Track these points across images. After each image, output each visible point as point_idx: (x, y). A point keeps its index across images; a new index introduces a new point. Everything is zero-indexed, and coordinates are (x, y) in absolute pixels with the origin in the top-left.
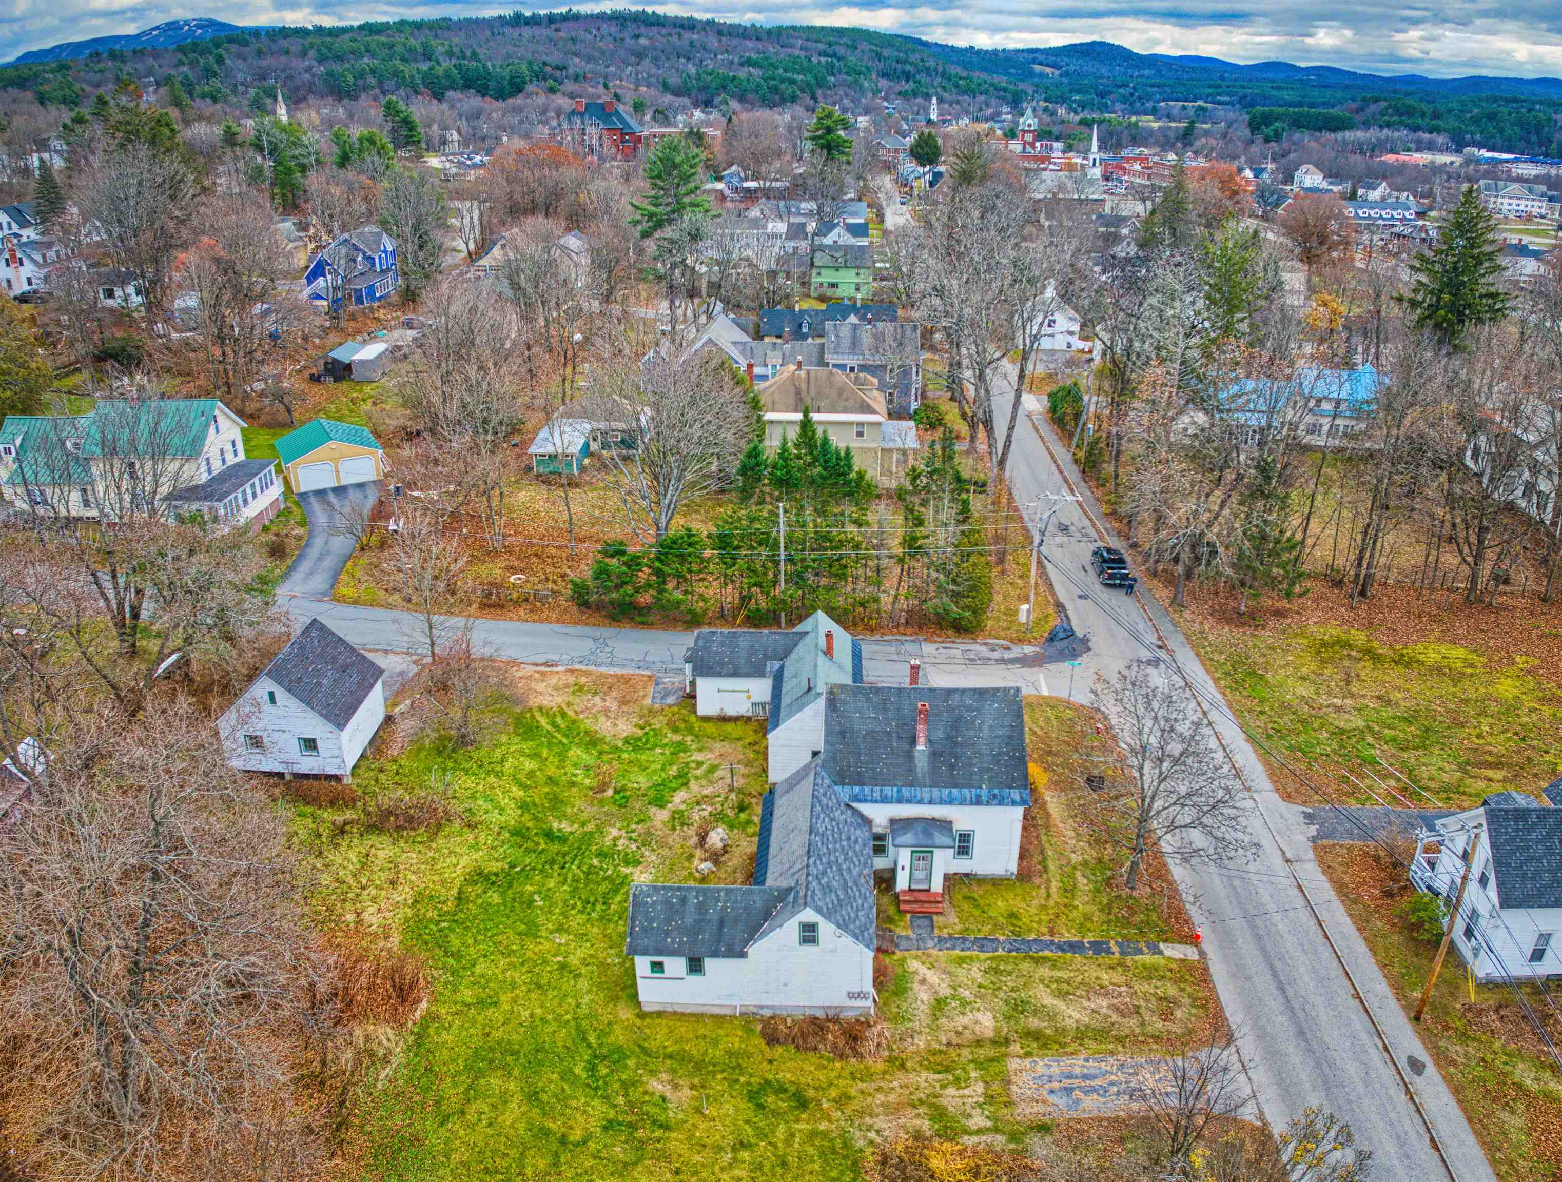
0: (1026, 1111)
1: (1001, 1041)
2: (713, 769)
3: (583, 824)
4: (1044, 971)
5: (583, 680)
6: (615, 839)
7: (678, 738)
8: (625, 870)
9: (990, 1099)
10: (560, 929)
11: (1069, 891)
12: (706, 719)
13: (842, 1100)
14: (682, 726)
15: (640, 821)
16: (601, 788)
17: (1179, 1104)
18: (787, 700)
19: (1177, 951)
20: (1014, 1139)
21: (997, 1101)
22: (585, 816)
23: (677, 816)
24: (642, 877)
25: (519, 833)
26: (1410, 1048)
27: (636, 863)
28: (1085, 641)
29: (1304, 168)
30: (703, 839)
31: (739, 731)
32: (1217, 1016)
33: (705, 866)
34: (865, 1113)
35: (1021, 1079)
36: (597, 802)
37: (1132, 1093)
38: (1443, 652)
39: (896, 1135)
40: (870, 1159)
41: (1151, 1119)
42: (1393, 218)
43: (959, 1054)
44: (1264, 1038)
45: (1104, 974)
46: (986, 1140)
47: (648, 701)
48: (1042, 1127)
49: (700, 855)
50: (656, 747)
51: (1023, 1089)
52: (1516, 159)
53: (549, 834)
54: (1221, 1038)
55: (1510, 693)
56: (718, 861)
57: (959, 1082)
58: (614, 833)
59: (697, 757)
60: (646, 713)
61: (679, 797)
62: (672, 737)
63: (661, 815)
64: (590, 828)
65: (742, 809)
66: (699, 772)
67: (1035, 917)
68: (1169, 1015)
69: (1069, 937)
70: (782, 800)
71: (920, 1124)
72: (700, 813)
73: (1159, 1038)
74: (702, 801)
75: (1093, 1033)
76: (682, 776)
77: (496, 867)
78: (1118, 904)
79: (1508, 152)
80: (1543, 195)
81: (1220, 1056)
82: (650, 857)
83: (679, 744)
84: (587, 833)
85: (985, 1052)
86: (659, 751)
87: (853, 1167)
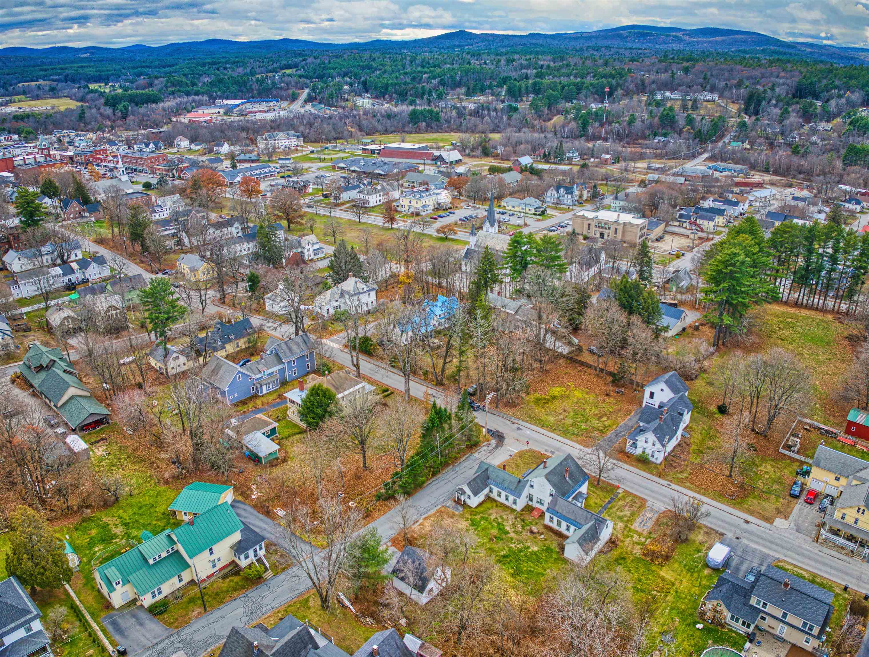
0: (645, 533)
1: (626, 526)
2: (501, 517)
3: (505, 549)
4: (614, 509)
5: (432, 519)
6: (516, 546)
7: (480, 517)
8: (530, 550)
10: (545, 570)
11: (594, 492)
12: (476, 507)
13: (627, 553)
14: (474, 513)
15: (512, 539)
16: (491, 540)
17: (656, 515)
18: (513, 488)
19: (620, 491)
20: (650, 538)
21: (640, 535)
22: (501, 547)
23: (516, 532)
24: (536, 549)
25: (500, 561)
26: (665, 483)
27: (528, 548)
28: (498, 432)
29: (179, 138)
30: (532, 532)
31: (488, 505)
32: (640, 498)
33: (542, 536)
34: (631, 552)
35: (637, 529)
36: (497, 543)
37: (650, 518)
38: (556, 391)
39: (640, 551)
40: (643, 557)
41: (658, 520)
42: (266, 173)
43: (625, 533)
44: (649, 496)
45: (620, 503)
46: (648, 541)
47: (457, 513)
48: (650, 533)
49: (537, 535)
50: (480, 522)
51: (639, 530)
52: (243, 103)
53: (504, 557)
54: (645, 500)
55: (580, 396)
56: (542, 534)
57: (632, 537)
58: (513, 546)
59: (493, 517)
60: (462, 516)
61: (508, 528)
62: (478, 517)
63: (512, 535)
64: (507, 549)
65: (523, 520)
66: (500, 520)
67: (598, 501)
68: (636, 503)
69: (607, 500)
70: (557, 508)
71: (639, 547)
72: (519, 528)
73: (640, 507)
74: (514, 525)
75: (633, 514)
76: (499, 524)
77: (512, 571)
78: (602, 489)
79: (236, 99)
80: (294, 136)
81: (649, 504)
82: (529, 544)
83: (482, 518)
84: (509, 550)
85: (627, 529)
86: (482, 522)
87: (643, 560)
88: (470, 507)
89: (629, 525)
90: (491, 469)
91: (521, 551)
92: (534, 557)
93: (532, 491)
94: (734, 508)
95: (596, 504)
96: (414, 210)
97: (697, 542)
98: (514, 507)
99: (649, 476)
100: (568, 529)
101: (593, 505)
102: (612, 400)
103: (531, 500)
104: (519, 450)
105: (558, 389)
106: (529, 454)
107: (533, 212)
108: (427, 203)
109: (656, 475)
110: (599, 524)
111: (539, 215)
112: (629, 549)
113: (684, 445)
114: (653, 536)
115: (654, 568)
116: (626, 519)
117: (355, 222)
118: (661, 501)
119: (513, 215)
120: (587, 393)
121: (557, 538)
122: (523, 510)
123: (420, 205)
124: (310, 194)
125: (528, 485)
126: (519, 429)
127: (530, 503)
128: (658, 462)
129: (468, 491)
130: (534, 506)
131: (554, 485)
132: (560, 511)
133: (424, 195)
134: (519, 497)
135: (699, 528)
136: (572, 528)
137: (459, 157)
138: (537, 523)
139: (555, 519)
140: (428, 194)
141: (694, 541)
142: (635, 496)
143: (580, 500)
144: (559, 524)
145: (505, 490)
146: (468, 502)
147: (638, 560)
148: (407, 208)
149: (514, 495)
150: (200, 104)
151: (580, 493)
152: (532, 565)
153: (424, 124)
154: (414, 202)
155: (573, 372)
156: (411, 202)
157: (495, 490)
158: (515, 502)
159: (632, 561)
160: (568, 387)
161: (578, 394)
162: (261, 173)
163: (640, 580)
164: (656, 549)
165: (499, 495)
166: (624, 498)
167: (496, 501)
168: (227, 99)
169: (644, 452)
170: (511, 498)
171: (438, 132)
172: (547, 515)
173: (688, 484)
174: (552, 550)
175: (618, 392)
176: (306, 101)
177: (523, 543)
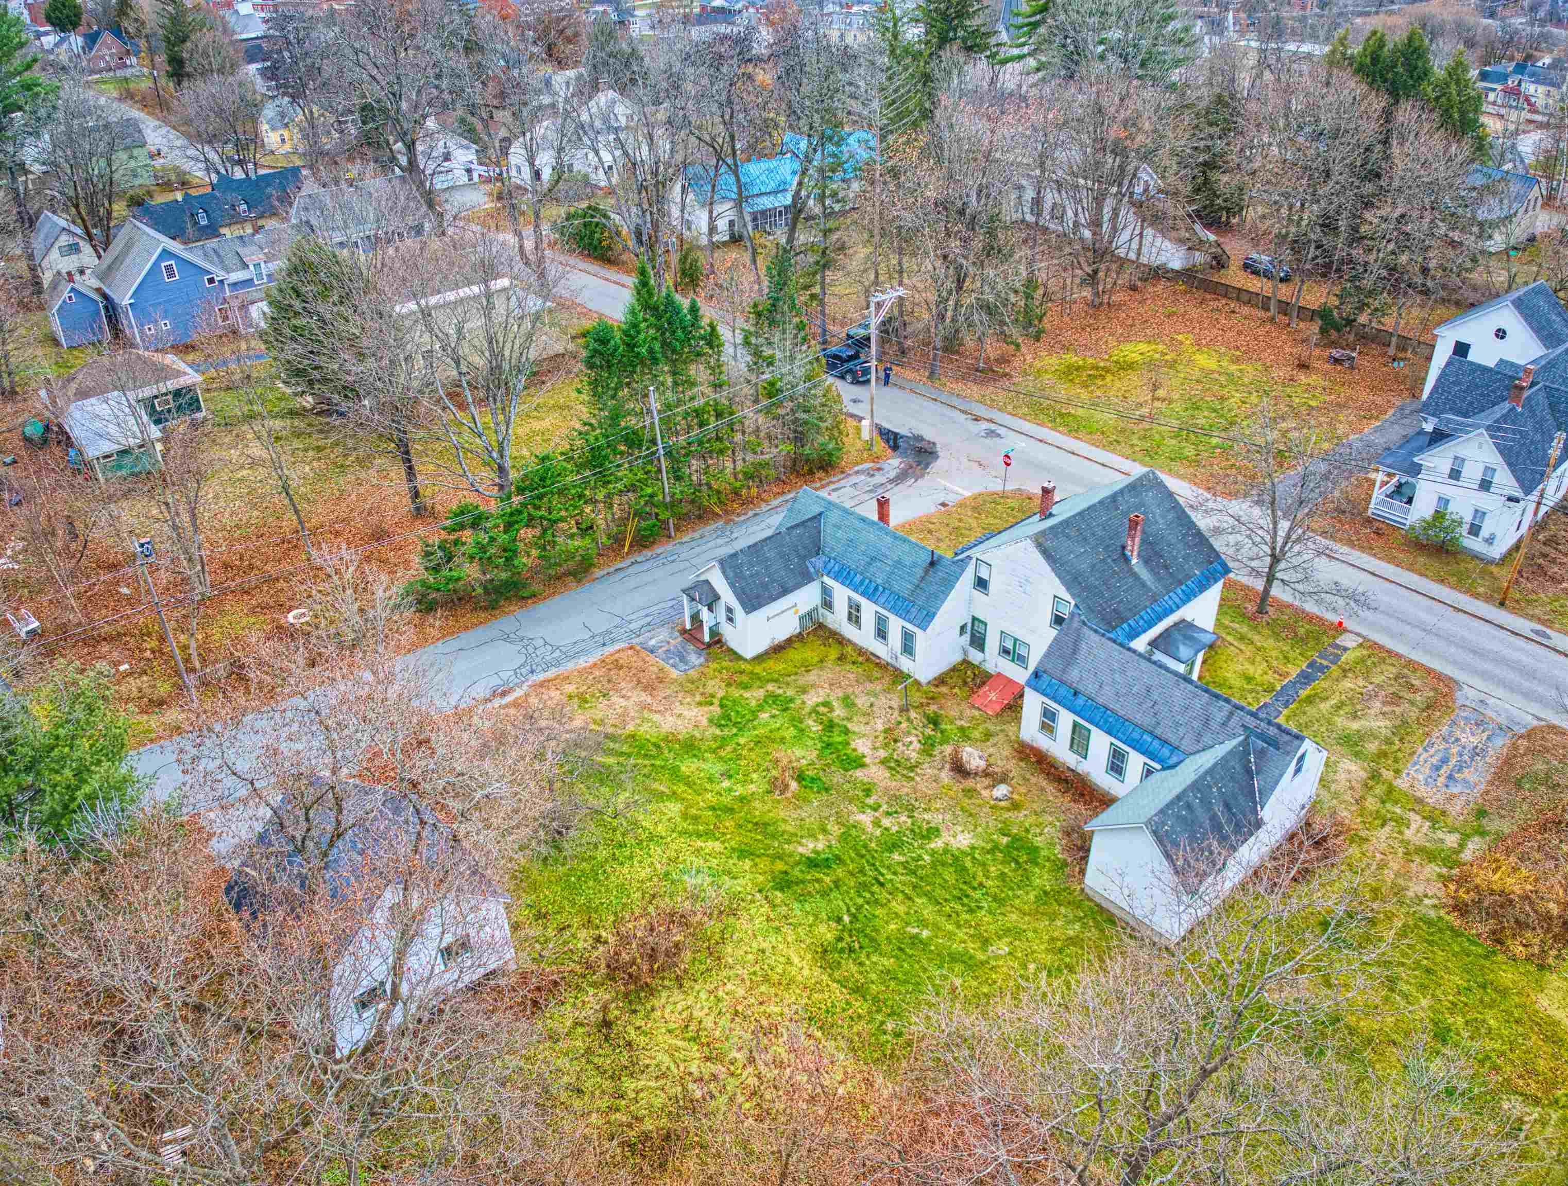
0: (1457, 810)
2: (847, 702)
3: (824, 831)
5: (570, 689)
6: (877, 823)
7: (761, 693)
8: (937, 844)
9: (1432, 819)
10: (985, 942)
11: (1242, 638)
12: (759, 659)
13: (1378, 894)
14: (745, 678)
15: (868, 792)
16: (777, 786)
17: (1500, 743)
18: (903, 587)
19: (1348, 641)
20: (1482, 833)
21: (1434, 818)
22: (812, 822)
23: (893, 765)
24: (962, 840)
25: (784, 883)
26: (1525, 625)
27: (933, 832)
28: (920, 438)
30: (959, 769)
31: (808, 653)
32: (1429, 671)
33: (1002, 790)
34: (1399, 891)
35: (1422, 791)
36: (800, 801)
37: (1476, 753)
38: (1135, 351)
39: (1436, 889)
40: (1453, 919)
41: (1508, 761)
43: (1371, 803)
44: (1463, 667)
45: (1347, 684)
46: (1473, 848)
47: (674, 673)
48: (1481, 813)
49: (980, 784)
50: (754, 713)
51: (1433, 797)
53: (813, 863)
54: (1451, 684)
55: (1213, 365)
56: (1003, 779)
57: (1402, 822)
58: (865, 819)
59: (812, 699)
60: (691, 686)
61: (862, 746)
62: (754, 696)
63: (876, 773)
64: (835, 829)
65: (935, 721)
66: (839, 712)
67: (1257, 671)
68: (1411, 687)
69: (1294, 672)
70: (1074, 674)
71: (1433, 869)
72: (911, 748)
73: (1430, 706)
74: (891, 736)
75: (1402, 729)
76: (830, 726)
77: (826, 933)
78: (1278, 630)
81: (1467, 695)
82: (936, 819)
83: (772, 698)
84: (844, 837)
85: (1379, 790)
86: (765, 716)
87: (1456, 933)
88: (734, 657)
89: (1388, 775)
90: (833, 517)
91: (894, 846)
92: (949, 875)
93: (982, 606)
95: (1249, 679)
98: (905, 664)
99: (1458, 598)
100: (1116, 766)
101: (1237, 683)
102: (1314, 379)
103: (978, 642)
104: (978, 489)
105: (1143, 347)
106: (1012, 503)
109: (1488, 599)
110: (1260, 754)
112: (1389, 875)
114: (1494, 825)
115: (1507, 976)
116: (1372, 747)
118: (1511, 688)
120: (1236, 360)
121: (1065, 801)
122: (940, 681)
125: (968, 577)
126: (991, 434)
127: (975, 656)
128: (1496, 551)
129: (727, 596)
130: (990, 667)
131: (1072, 580)
132: (1089, 687)
134: (925, 618)
136: (1135, 762)
138: (988, 735)
139: (1066, 720)
142: (1411, 664)
143: (1184, 651)
144: (1079, 741)
145: (871, 595)
146: (730, 634)
147: (1428, 930)
149: (904, 614)
151: (1185, 624)
152: (929, 912)
155: (1194, 313)
157: (842, 594)
158: (908, 648)
159: (1403, 934)
160: (1174, 344)
161: (1205, 361)
163: (1442, 1034)
164: (1514, 885)
165: (854, 617)
166: (1362, 668)
167: (841, 640)
169: (1439, 515)
170: (895, 625)
172: (1033, 704)
174: (1034, 851)
175: (1338, 360)
177: (911, 810)
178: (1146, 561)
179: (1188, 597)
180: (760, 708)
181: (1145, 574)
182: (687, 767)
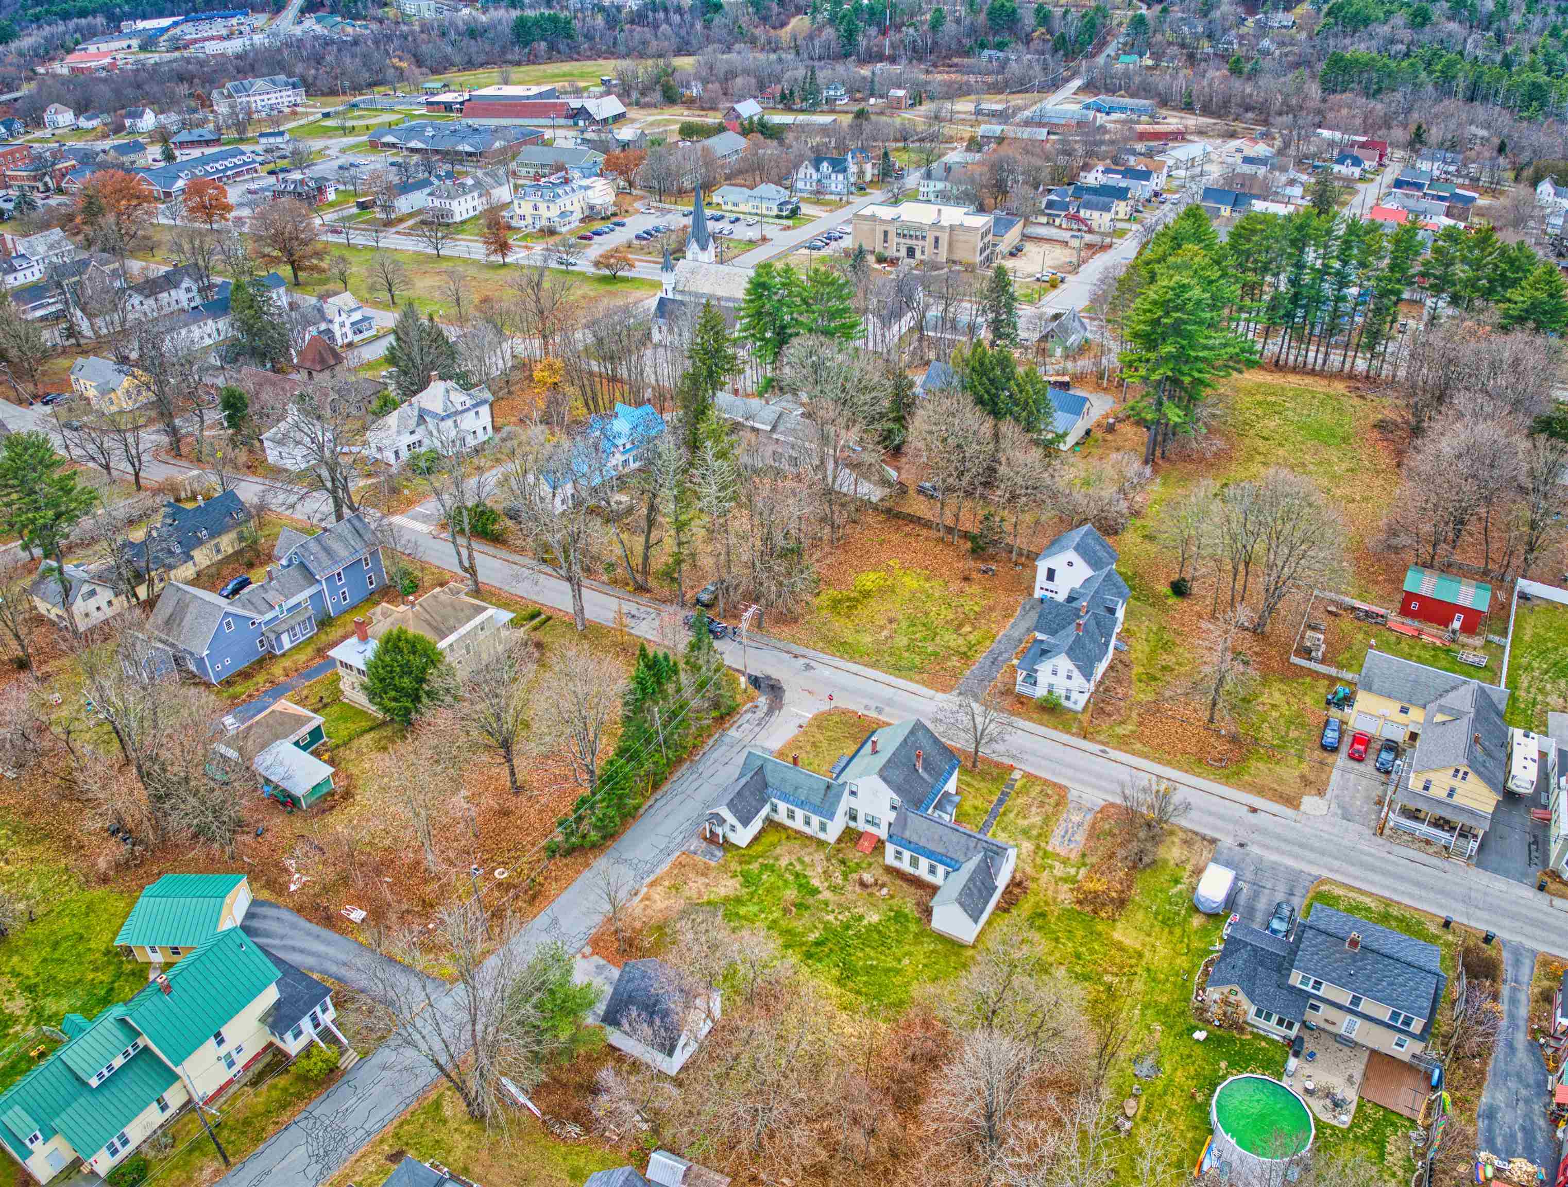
0: (1074, 856)
1: (1038, 847)
2: (800, 860)
3: (816, 927)
4: (1011, 816)
6: (836, 919)
7: (758, 865)
8: (865, 922)
9: (1064, 863)
10: (899, 961)
12: (749, 846)
13: (1046, 903)
14: (747, 858)
15: (827, 904)
16: (786, 911)
17: (1089, 817)
18: (817, 800)
19: (1017, 775)
20: (1085, 865)
21: (1065, 862)
22: (809, 925)
23: (833, 889)
24: (875, 918)
25: (809, 955)
26: (1096, 748)
27: (861, 918)
28: (768, 678)
29: (52, 108)
30: (863, 884)
31: (772, 838)
32: (1055, 784)
33: (885, 891)
34: (1055, 899)
35: (1058, 850)
36: (800, 917)
37: (1079, 825)
38: (869, 579)
39: (1069, 895)
40: (1077, 907)
41: (1093, 826)
42: (236, 166)
43: (1039, 861)
44: (1071, 779)
45: (1019, 801)
46: (1083, 871)
47: (713, 864)
48: (1084, 855)
49: (875, 890)
50: (759, 876)
51: (1063, 852)
52: (176, 24)
53: (818, 944)
54: (1066, 789)
55: (915, 585)
56: (883, 885)
57: (1051, 867)
58: (831, 918)
59: (783, 863)
60: (724, 868)
61: (816, 882)
62: (754, 867)
63: (827, 895)
64: (821, 926)
65: (843, 862)
66: (799, 868)
67: (978, 803)
68: (1048, 796)
69: (995, 799)
70: (907, 834)
71: (1067, 886)
72: (838, 879)
73: (1057, 804)
74: (827, 874)
75: (1047, 820)
76: (797, 875)
77: (836, 972)
78: (983, 776)
79: (160, 15)
80: (287, 84)
81: (1073, 795)
82: (861, 910)
83: (764, 867)
84: (825, 929)
85: (1041, 853)
86: (764, 877)
87: (1079, 913)
88: (738, 848)
89: (1043, 844)
90: (769, 767)
91: (848, 928)
92: (876, 936)
93: (854, 803)
94: (1226, 784)
95: (976, 808)
96: (544, 223)
97: (1172, 862)
98: (822, 836)
99: (1065, 738)
100: (932, 870)
101: (972, 812)
102: (975, 589)
103: (854, 818)
104: (816, 711)
105: (872, 576)
106: (836, 718)
107: (775, 212)
108: (569, 208)
109: (1077, 735)
110: (992, 858)
111: (787, 217)
112: (1050, 893)
113: (1120, 666)
114: (1088, 860)
115: (1100, 928)
116: (1035, 832)
117: (429, 256)
118: (1094, 786)
119: (738, 220)
120: (927, 579)
121: (912, 890)
122: (839, 841)
123: (554, 212)
124: (331, 205)
125: (847, 792)
126: (808, 667)
127: (852, 824)
128: (1079, 707)
129: (730, 818)
130: (861, 829)
131: (898, 789)
132: (914, 838)
133: (560, 191)
134: (831, 817)
135: (1172, 833)
136: (941, 869)
137: (621, 109)
138: (870, 865)
139: (907, 854)
140: (568, 189)
141: (1166, 861)
142: (1046, 781)
143: (949, 809)
144: (914, 863)
145: (801, 805)
146: (733, 838)
147: (1068, 914)
148: (529, 220)
149: (821, 814)
150: (90, 34)
151: (947, 794)
152: (872, 954)
153: (543, 44)
154: (542, 206)
155: (895, 538)
156: (536, 208)
157: (783, 807)
158: (823, 828)
159: (1058, 919)
160: (889, 569)
161: (911, 582)
162: (227, 169)
163: (1078, 956)
164: (1100, 887)
165: (791, 816)
166: (1024, 790)
167: (785, 828)
168: (144, 17)
169: (1050, 692)
170: (815, 820)
171: (573, 59)
172: (890, 849)
173: (1138, 746)
174: (906, 916)
175: (985, 572)
176: (303, 12)
177: (849, 909)
178: (925, 769)
179: (946, 782)
180: (761, 873)
181: (926, 776)
182: (742, 911)
